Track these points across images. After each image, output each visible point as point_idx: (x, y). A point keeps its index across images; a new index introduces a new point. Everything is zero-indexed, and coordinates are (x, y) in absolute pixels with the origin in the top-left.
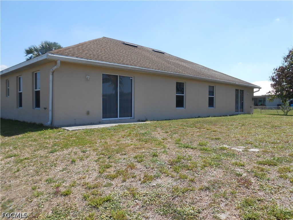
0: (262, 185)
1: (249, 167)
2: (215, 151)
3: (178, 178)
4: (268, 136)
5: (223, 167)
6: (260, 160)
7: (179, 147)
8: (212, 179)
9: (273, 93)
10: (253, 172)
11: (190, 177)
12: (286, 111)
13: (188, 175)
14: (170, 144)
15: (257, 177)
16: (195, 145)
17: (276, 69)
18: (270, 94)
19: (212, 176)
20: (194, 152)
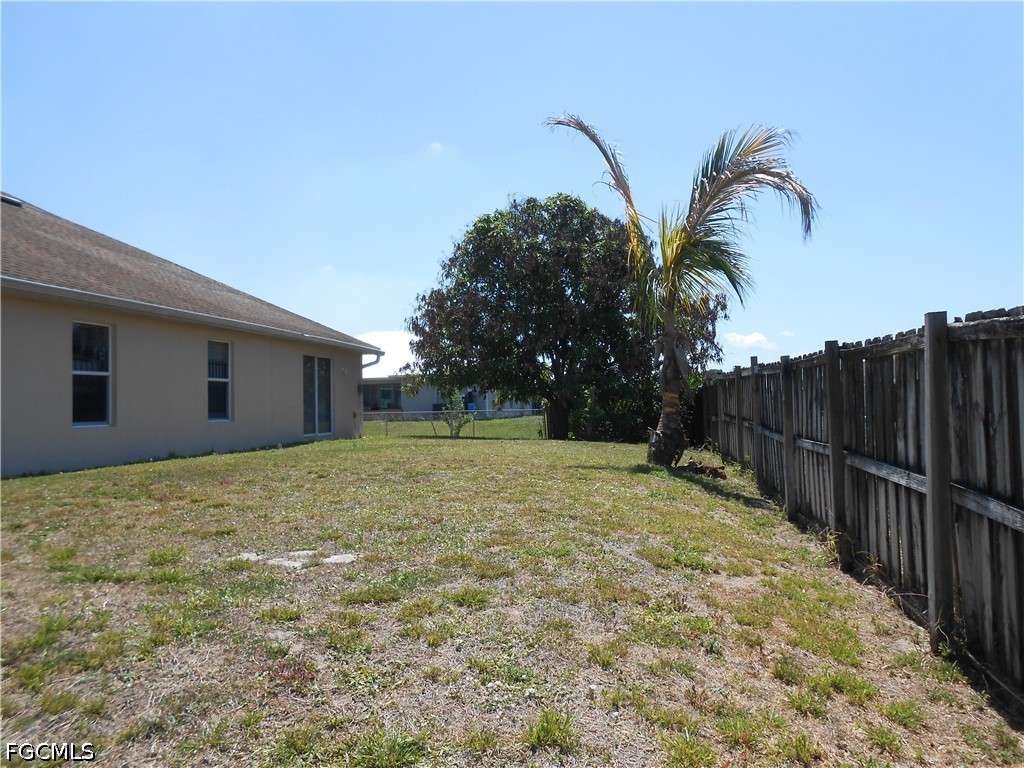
0: (346, 675)
1: (311, 622)
2: (206, 579)
3: (32, 713)
4: (389, 507)
5: (225, 635)
6: (354, 588)
7: (64, 581)
8: (178, 686)
9: (418, 369)
10: (324, 633)
11: (88, 698)
12: (455, 424)
13: (81, 691)
14: (24, 575)
15: (335, 648)
16: (135, 565)
17: (424, 298)
18: (409, 372)
19: (181, 676)
20: (123, 595)
